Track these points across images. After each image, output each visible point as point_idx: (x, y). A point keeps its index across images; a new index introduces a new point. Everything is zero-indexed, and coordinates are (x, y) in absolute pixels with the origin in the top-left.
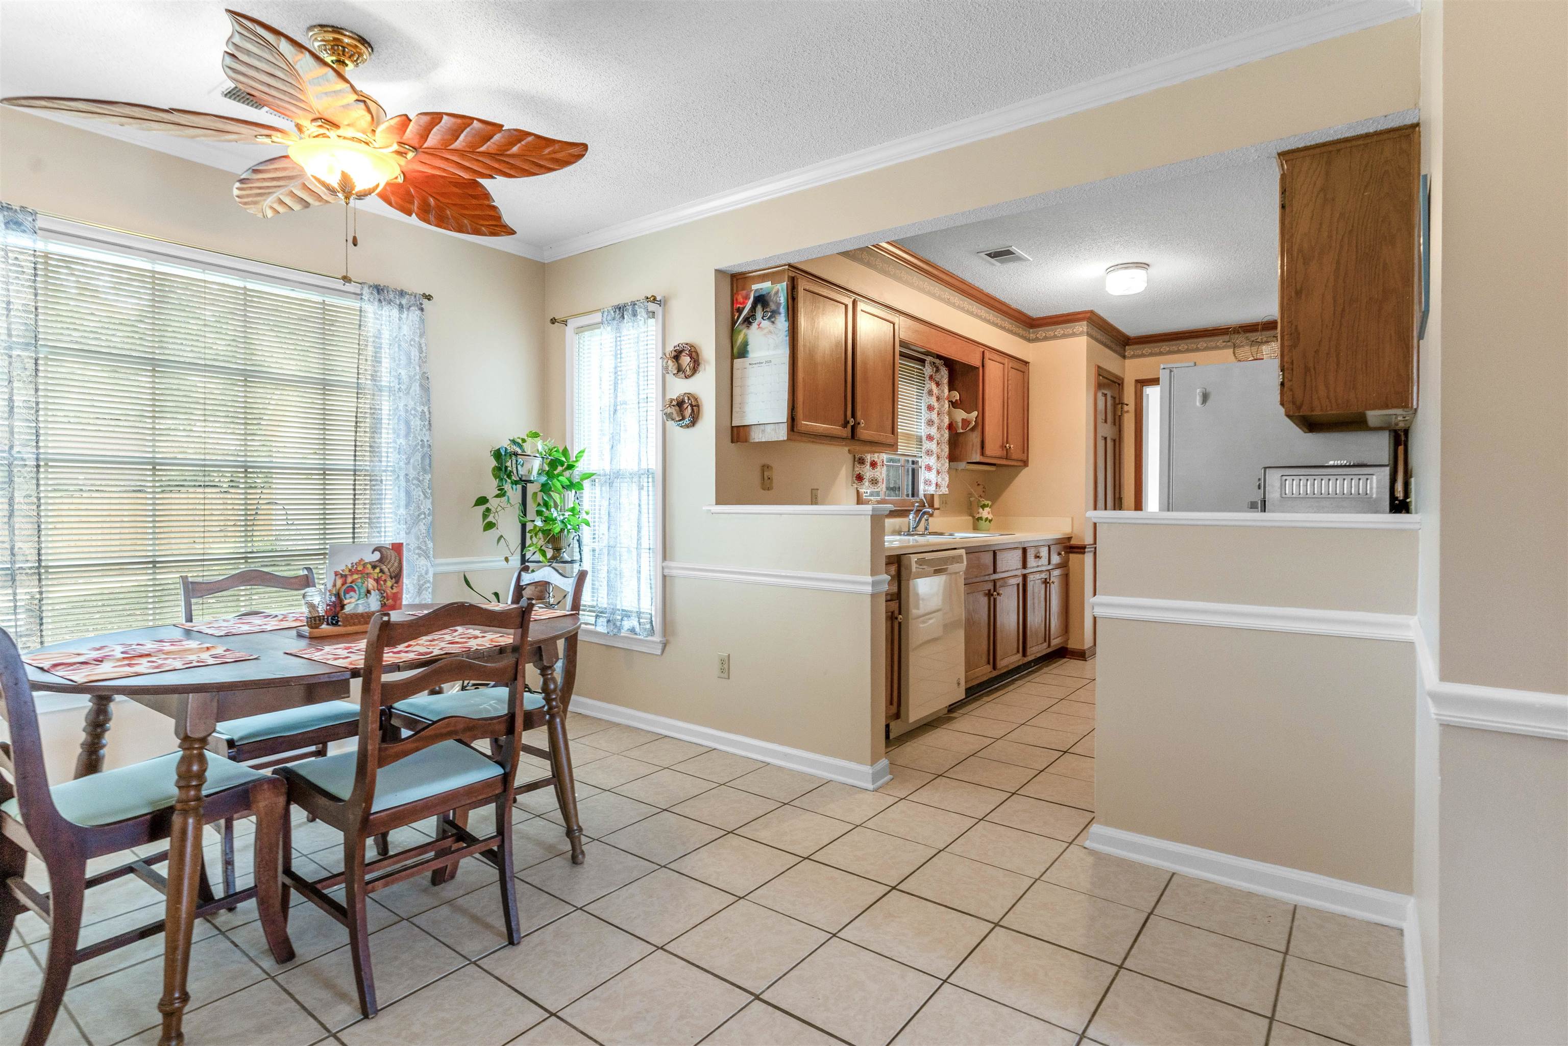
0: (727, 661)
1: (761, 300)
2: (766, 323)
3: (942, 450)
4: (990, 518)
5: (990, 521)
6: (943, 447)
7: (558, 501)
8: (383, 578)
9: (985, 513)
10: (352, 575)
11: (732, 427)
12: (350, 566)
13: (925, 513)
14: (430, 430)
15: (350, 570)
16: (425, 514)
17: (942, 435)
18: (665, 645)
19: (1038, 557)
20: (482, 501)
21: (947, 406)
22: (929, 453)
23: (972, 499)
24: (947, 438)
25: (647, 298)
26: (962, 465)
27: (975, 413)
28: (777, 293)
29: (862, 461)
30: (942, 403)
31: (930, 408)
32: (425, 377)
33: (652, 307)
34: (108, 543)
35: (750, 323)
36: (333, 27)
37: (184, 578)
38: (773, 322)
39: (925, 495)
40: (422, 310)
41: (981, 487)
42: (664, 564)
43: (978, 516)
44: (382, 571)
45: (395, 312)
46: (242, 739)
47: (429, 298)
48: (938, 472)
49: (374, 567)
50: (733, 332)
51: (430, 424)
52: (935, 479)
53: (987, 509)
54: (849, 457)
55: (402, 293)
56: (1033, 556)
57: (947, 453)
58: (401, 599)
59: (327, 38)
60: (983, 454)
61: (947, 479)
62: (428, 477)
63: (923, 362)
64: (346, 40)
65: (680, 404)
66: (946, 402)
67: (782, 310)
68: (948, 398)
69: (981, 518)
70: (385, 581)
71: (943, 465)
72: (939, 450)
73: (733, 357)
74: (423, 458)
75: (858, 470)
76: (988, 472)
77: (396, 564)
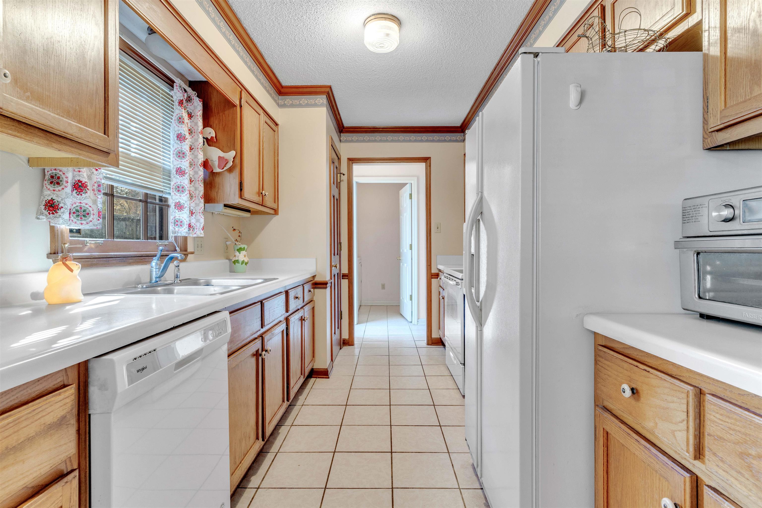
3: (196, 189)
4: (246, 261)
5: (246, 264)
6: (197, 185)
9: (242, 256)
13: (172, 259)
17: (196, 173)
19: (297, 298)
21: (201, 140)
22: (179, 189)
23: (228, 243)
24: (202, 176)
26: (219, 207)
27: (233, 153)
29: (55, 180)
30: (196, 137)
31: (181, 138)
39: (176, 238)
41: (237, 232)
43: (234, 259)
48: (192, 213)
52: (188, 219)
53: (243, 253)
56: (293, 297)
57: (202, 193)
60: (241, 197)
61: (202, 220)
63: (171, 83)
66: (201, 136)
68: (202, 133)
69: (236, 262)
71: (197, 205)
72: (192, 189)
76: (243, 218)
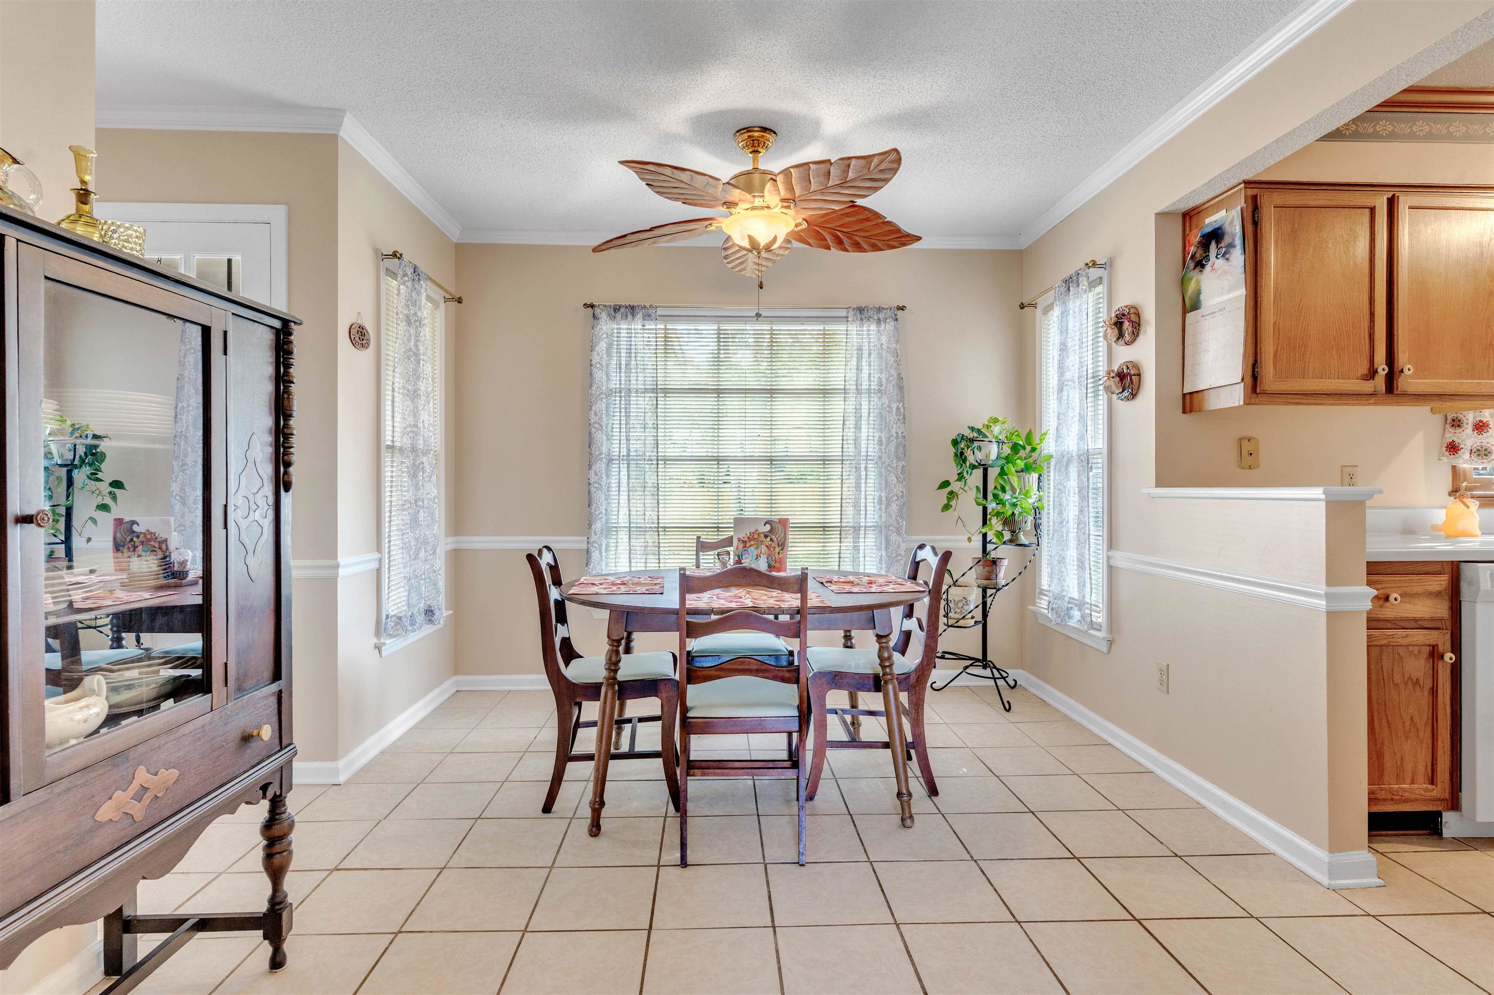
0: (1166, 671)
1: (1216, 235)
2: (1220, 263)
7: (1016, 485)
8: (773, 546)
10: (750, 541)
11: (1184, 395)
12: (748, 534)
14: (904, 423)
15: (749, 538)
16: (897, 496)
18: (1111, 642)
20: (945, 484)
25: (1087, 264)
28: (1232, 222)
29: (1456, 423)
32: (900, 378)
33: (1094, 273)
34: (694, 513)
35: (1203, 266)
36: (744, 129)
37: (699, 538)
38: (1227, 259)
40: (897, 320)
42: (1109, 553)
44: (771, 540)
45: (873, 327)
46: (696, 652)
47: (902, 308)
49: (766, 537)
50: (1183, 282)
51: (904, 418)
54: (1438, 419)
55: (879, 309)
58: (785, 563)
59: (744, 138)
62: (901, 464)
64: (756, 134)
65: (1121, 376)
67: (1238, 242)
70: (774, 548)
73: (1185, 311)
74: (897, 447)
75: (1451, 435)
77: (782, 535)
